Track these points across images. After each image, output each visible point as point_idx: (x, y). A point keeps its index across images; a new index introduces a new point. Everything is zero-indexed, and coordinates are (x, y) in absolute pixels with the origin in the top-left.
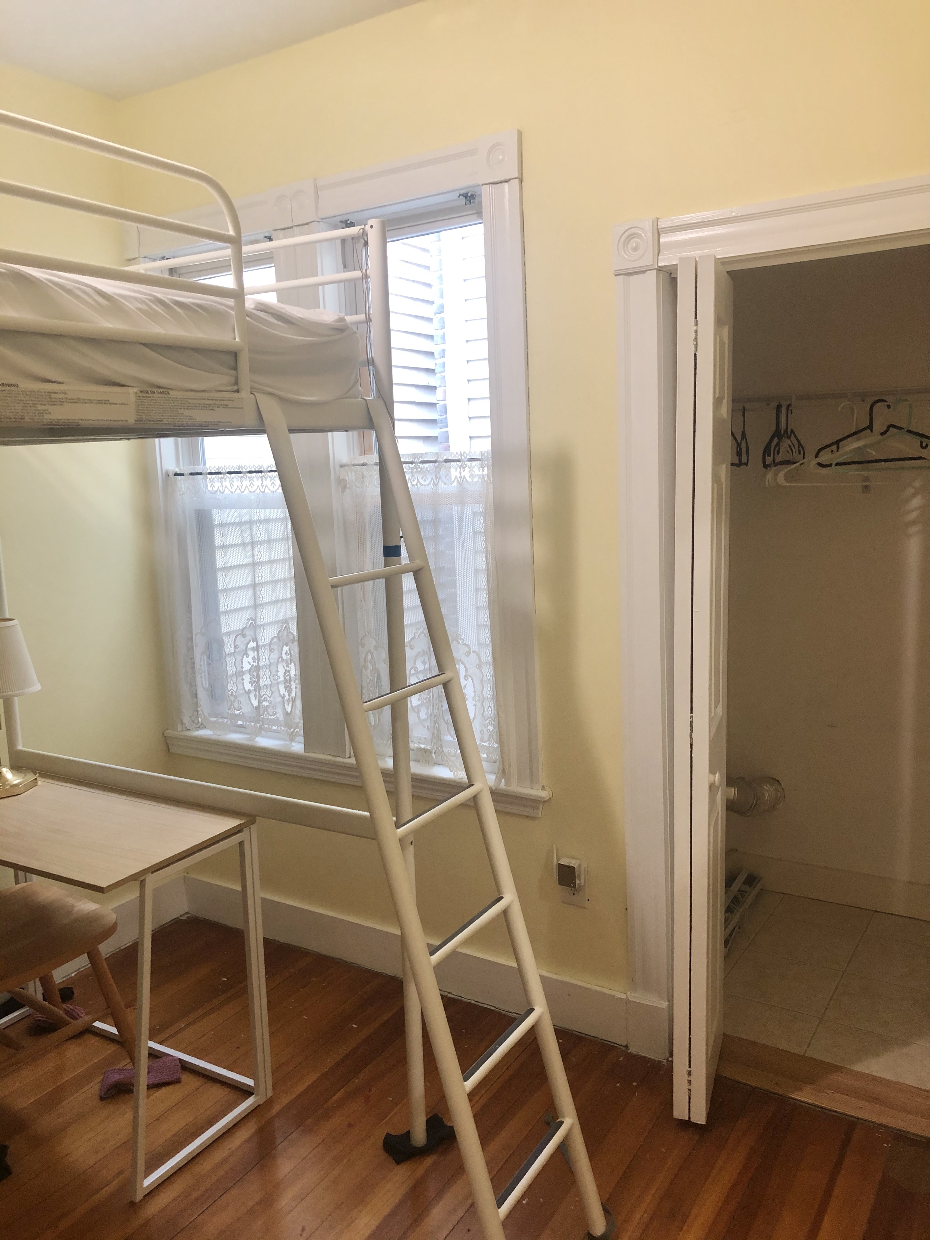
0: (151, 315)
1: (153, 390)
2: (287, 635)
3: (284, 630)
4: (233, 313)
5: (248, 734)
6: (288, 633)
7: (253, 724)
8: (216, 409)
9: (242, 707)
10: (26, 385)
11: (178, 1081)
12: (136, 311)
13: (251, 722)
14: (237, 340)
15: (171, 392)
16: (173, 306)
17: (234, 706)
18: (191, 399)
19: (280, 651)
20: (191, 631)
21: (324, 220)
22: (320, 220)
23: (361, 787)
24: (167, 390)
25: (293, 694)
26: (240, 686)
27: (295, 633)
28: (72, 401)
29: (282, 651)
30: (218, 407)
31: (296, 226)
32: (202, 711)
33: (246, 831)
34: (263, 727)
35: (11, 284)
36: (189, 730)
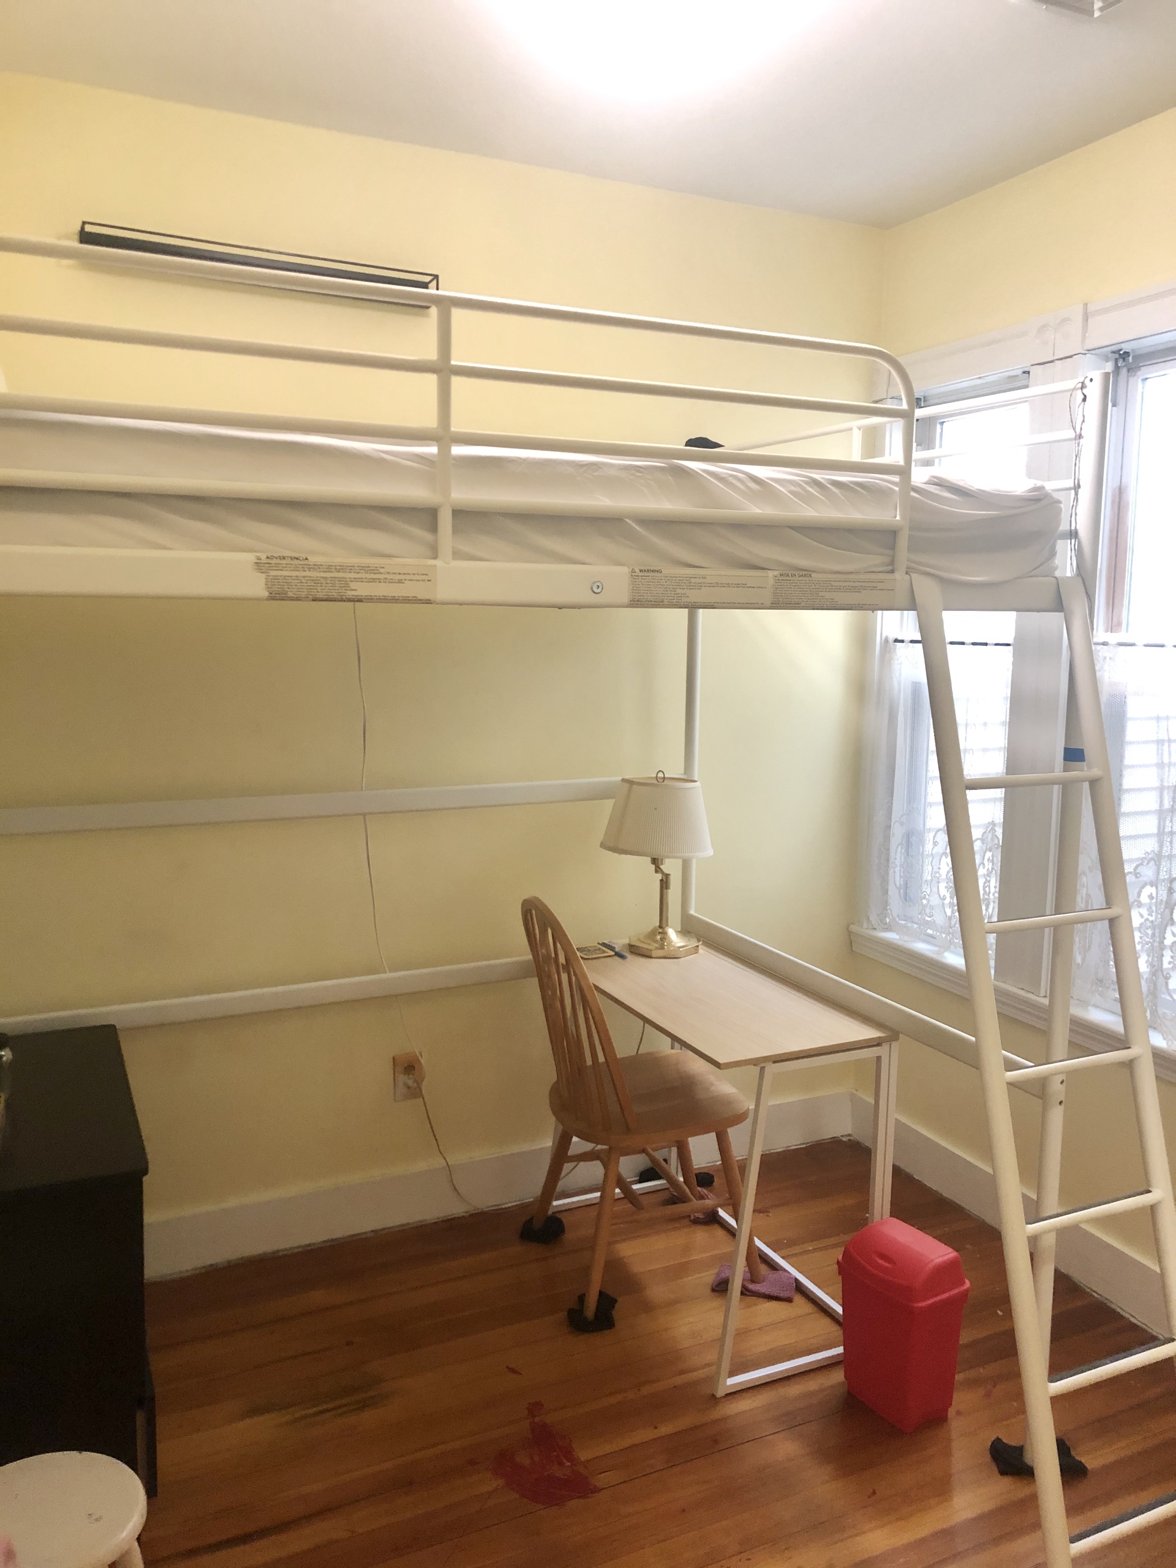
0: (806, 498)
1: (794, 572)
2: (992, 839)
3: (989, 832)
4: (897, 489)
5: (938, 946)
6: (993, 836)
7: (944, 936)
8: (862, 591)
9: (934, 913)
10: (669, 570)
11: (789, 1300)
12: (789, 495)
13: (941, 932)
14: (898, 518)
15: (813, 575)
16: (829, 486)
17: (925, 911)
18: (835, 581)
19: (982, 855)
20: (890, 818)
21: (1093, 352)
22: (1087, 352)
23: (1045, 1031)
24: (809, 573)
25: (990, 910)
26: (935, 890)
27: (1000, 837)
28: (709, 585)
29: (984, 856)
30: (864, 589)
31: (1057, 360)
32: (891, 911)
33: (886, 1046)
34: (952, 940)
35: (670, 478)
36: (875, 929)
